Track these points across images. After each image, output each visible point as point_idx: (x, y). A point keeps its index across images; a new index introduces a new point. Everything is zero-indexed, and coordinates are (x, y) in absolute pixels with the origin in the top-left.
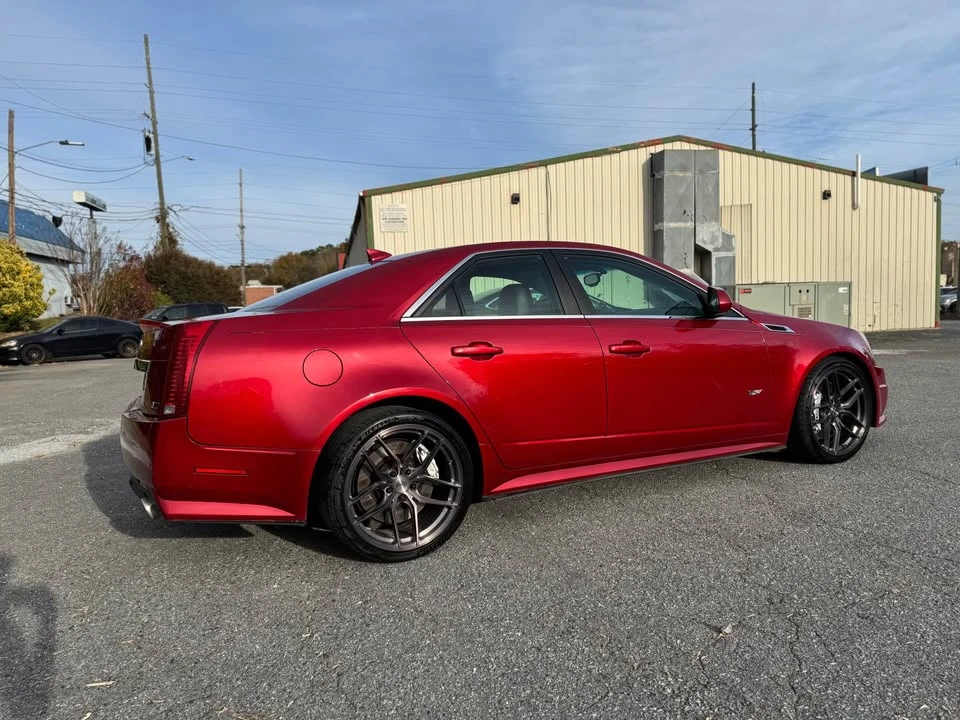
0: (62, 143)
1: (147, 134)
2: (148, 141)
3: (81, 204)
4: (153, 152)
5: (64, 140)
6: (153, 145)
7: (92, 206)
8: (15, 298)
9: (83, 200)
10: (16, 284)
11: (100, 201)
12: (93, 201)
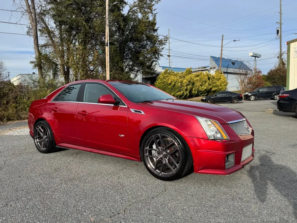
0: (234, 41)
1: (278, 29)
2: (278, 31)
3: (252, 56)
4: (279, 34)
5: (234, 40)
6: (279, 32)
7: (255, 56)
8: (217, 86)
9: (252, 55)
10: (218, 82)
11: (258, 54)
12: (255, 54)
